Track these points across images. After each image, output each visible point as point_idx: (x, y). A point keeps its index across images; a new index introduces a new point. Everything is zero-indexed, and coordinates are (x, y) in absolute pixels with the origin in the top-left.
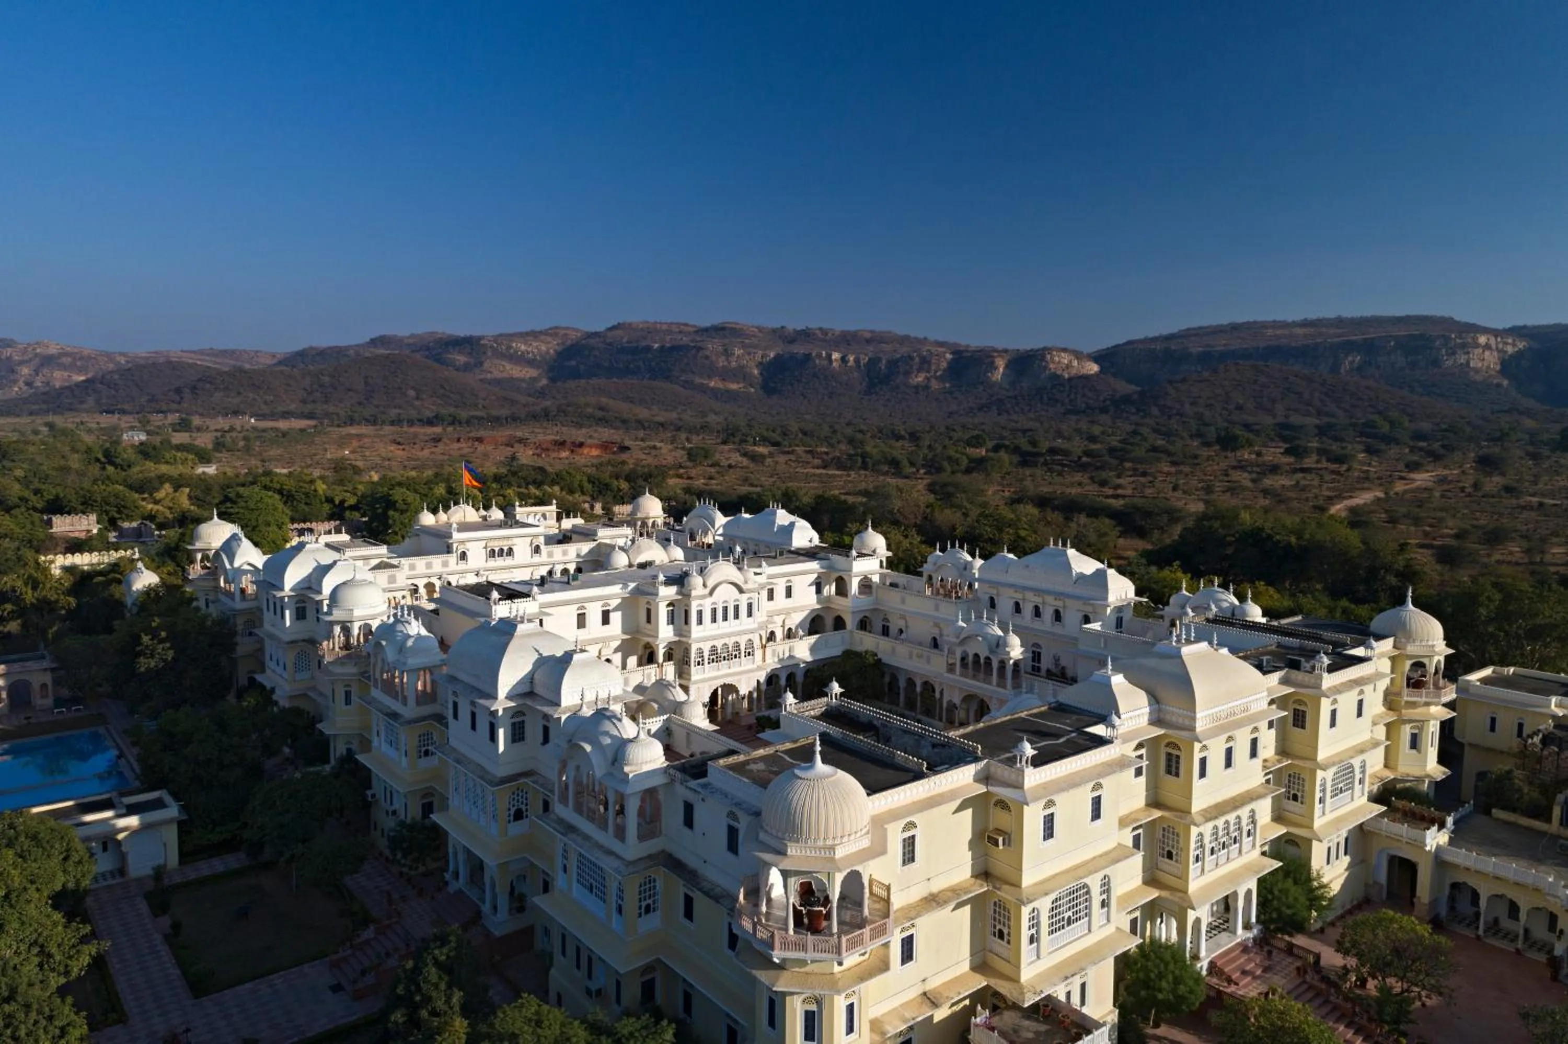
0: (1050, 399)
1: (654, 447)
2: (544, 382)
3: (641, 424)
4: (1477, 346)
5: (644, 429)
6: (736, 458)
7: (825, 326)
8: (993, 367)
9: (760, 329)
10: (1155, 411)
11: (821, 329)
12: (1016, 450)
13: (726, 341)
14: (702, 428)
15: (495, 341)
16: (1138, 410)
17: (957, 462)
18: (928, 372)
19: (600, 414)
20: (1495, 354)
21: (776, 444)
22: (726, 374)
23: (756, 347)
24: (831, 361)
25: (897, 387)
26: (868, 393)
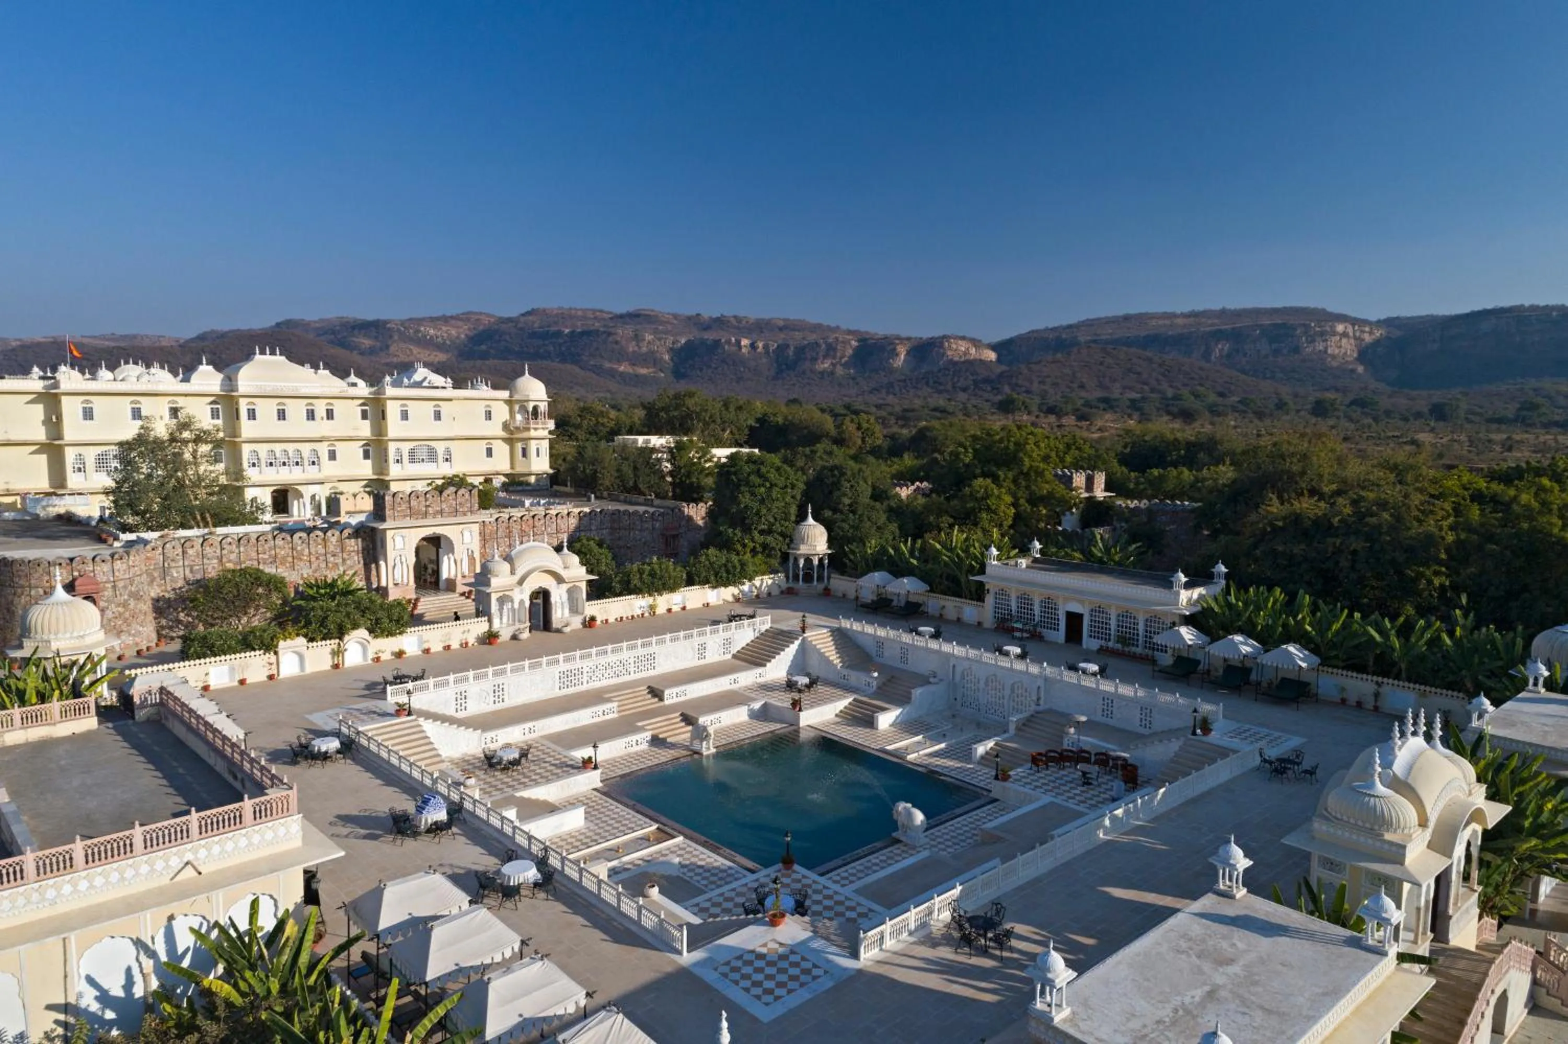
0: (935, 382)
4: (1334, 333)
7: (741, 314)
8: (894, 354)
9: (675, 316)
11: (735, 317)
13: (638, 327)
15: (402, 325)
18: (834, 358)
20: (1352, 341)
22: (636, 359)
23: (667, 332)
24: (740, 347)
25: (804, 373)
26: (775, 378)
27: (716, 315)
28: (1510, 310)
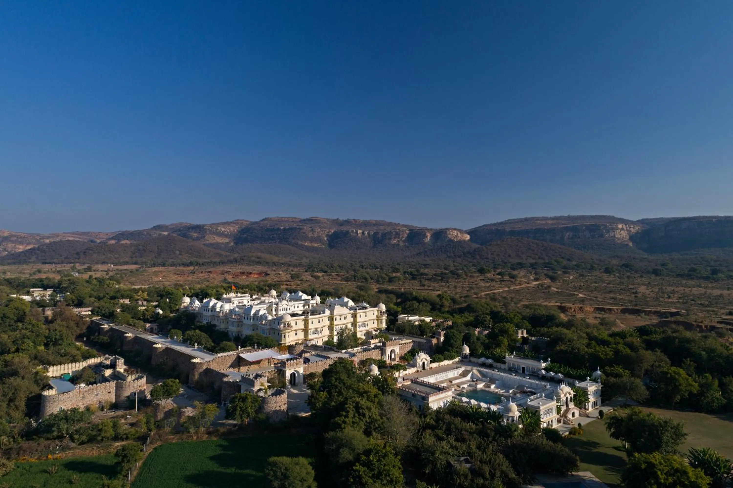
0: (445, 252)
1: (279, 274)
2: (232, 244)
3: (274, 264)
4: (618, 229)
5: (276, 265)
6: (309, 277)
7: (356, 218)
8: (425, 236)
9: (328, 220)
10: (478, 257)
11: (354, 220)
12: (411, 274)
13: (313, 225)
14: (299, 265)
15: (211, 227)
16: (472, 256)
17: (384, 278)
18: (399, 238)
19: (257, 260)
20: (626, 232)
21: (325, 272)
22: (313, 240)
23: (325, 228)
24: (357, 234)
25: (386, 245)
26: (373, 247)
27: (345, 218)
28: (694, 218)
